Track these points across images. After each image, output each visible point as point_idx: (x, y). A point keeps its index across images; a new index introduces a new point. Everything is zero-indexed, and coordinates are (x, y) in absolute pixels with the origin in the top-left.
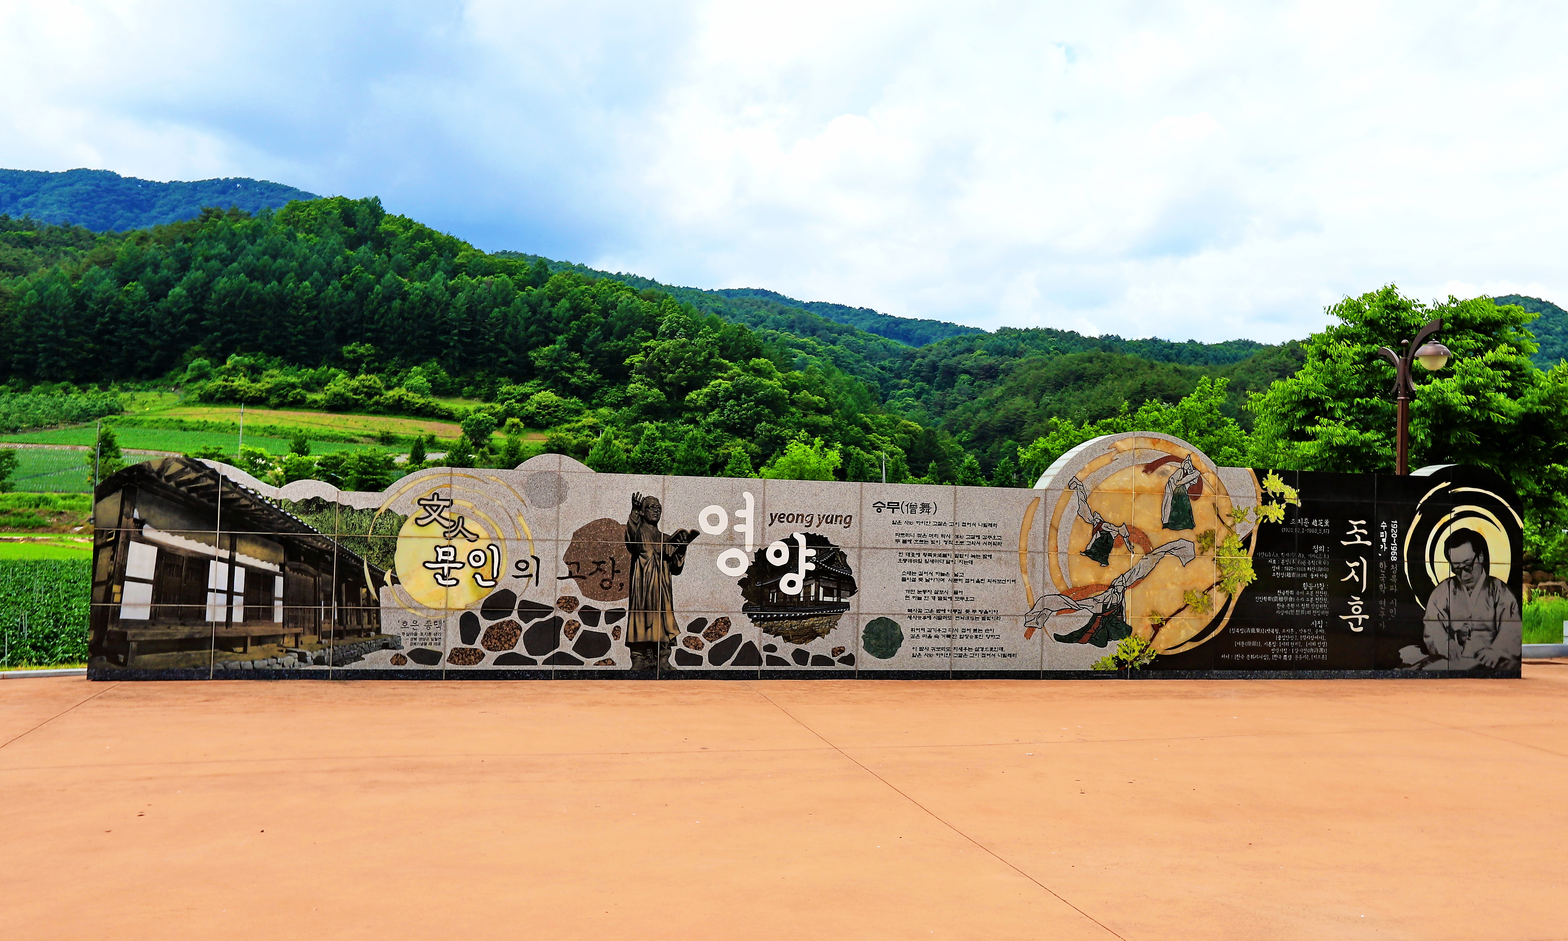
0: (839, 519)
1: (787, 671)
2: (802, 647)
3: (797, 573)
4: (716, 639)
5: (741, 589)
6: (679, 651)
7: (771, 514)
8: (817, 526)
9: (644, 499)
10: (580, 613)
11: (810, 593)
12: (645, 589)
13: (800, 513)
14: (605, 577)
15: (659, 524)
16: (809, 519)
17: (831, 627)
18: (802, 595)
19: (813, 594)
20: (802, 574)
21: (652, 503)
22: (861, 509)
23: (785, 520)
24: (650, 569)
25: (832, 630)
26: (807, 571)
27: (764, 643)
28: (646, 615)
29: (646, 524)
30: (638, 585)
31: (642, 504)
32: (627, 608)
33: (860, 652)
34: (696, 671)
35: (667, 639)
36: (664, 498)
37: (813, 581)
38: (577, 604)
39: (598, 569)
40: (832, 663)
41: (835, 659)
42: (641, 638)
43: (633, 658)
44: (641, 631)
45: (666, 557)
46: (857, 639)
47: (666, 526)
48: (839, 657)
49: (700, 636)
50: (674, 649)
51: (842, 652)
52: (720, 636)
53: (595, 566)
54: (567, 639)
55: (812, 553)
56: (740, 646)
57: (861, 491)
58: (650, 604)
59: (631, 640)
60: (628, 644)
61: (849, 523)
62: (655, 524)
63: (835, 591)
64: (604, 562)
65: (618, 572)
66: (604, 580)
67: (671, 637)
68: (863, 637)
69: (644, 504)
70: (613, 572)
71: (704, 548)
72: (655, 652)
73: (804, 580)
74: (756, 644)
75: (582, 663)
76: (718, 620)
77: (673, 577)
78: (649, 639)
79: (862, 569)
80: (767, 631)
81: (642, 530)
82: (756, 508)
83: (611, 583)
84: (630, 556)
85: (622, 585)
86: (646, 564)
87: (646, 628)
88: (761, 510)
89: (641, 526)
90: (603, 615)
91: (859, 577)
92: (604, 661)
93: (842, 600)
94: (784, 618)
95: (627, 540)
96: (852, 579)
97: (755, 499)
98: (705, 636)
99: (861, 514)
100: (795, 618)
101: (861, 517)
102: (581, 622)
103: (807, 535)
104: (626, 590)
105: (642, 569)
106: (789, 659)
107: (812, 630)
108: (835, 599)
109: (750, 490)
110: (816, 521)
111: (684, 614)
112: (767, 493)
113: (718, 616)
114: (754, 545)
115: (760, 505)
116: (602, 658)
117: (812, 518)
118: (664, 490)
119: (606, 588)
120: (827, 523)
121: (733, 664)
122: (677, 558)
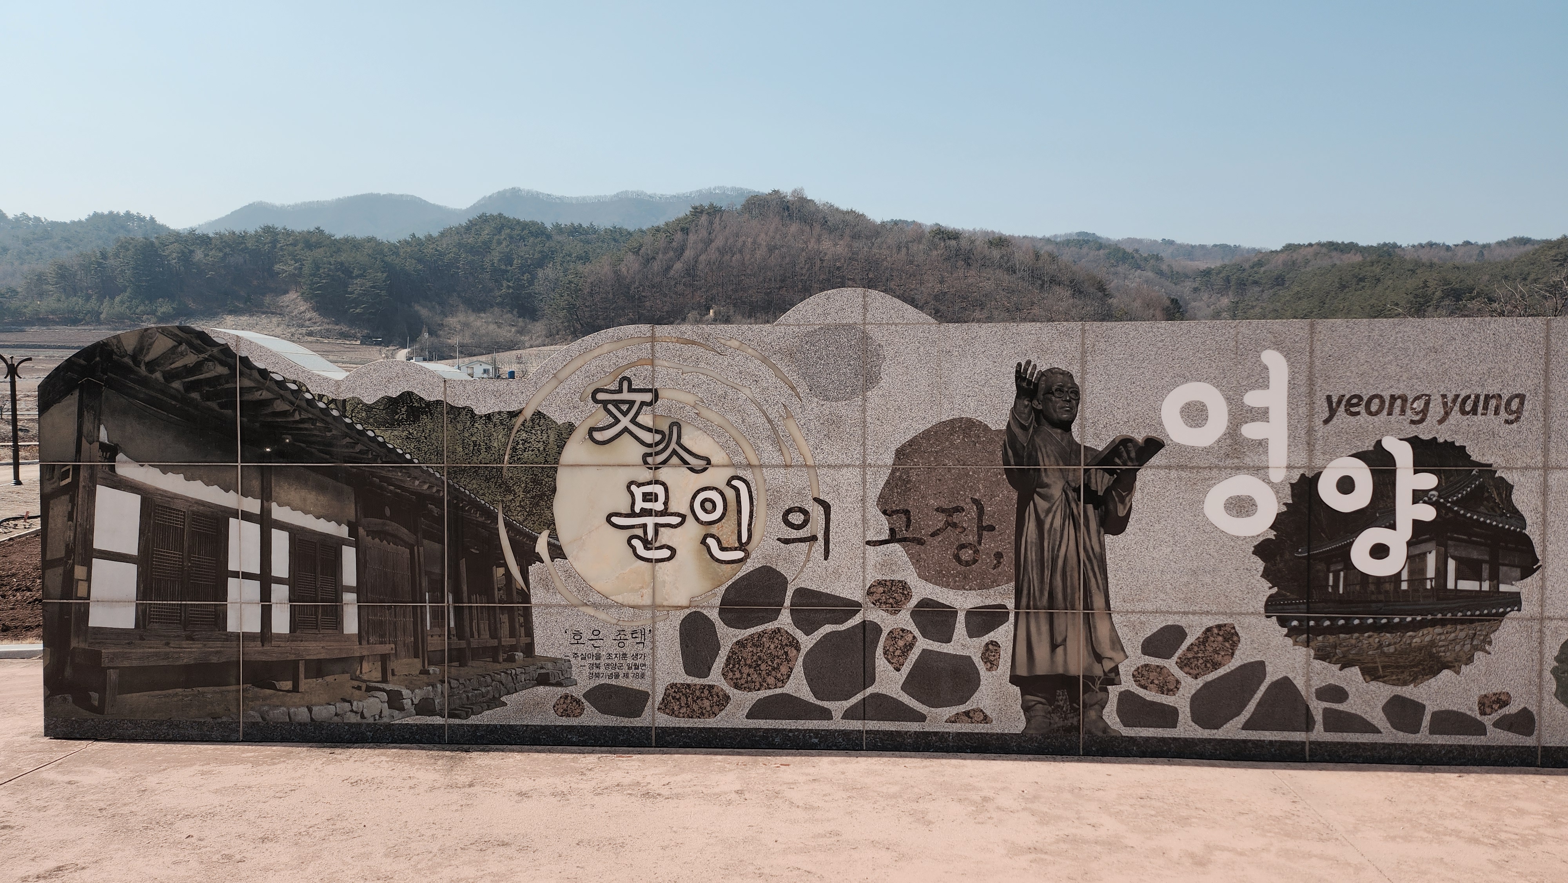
0: (1493, 403)
1: (1374, 746)
2: (1409, 691)
3: (1393, 527)
4: (1207, 671)
5: (1260, 565)
6: (1126, 698)
7: (1329, 398)
8: (1440, 422)
9: (1042, 374)
10: (914, 614)
11: (1423, 570)
12: (1048, 564)
13: (1397, 392)
14: (963, 540)
15: (1075, 428)
16: (1419, 405)
17: (1476, 648)
18: (1405, 576)
19: (1431, 572)
20: (1404, 531)
21: (1059, 380)
22: (1547, 379)
23: (1361, 409)
24: (1057, 523)
25: (1479, 655)
26: (1417, 524)
27: (1318, 683)
28: (1051, 617)
29: (1047, 428)
30: (1032, 556)
31: (1036, 385)
32: (1010, 604)
33: (1546, 704)
34: (1163, 740)
35: (1098, 671)
36: (1084, 372)
37: (1431, 545)
38: (908, 596)
39: (948, 524)
40: (1481, 730)
41: (1487, 721)
42: (1042, 667)
43: (1026, 708)
44: (1042, 651)
45: (1092, 497)
46: (1540, 675)
47: (1090, 431)
48: (1496, 716)
49: (1171, 664)
50: (1114, 691)
51: (1505, 704)
52: (1216, 666)
53: (942, 517)
54: (891, 668)
55: (1428, 481)
56: (1263, 688)
57: (1547, 337)
58: (1060, 596)
59: (1022, 671)
60: (1015, 679)
61: (1519, 411)
62: (1066, 426)
63: (1486, 569)
64: (958, 509)
65: (991, 528)
66: (962, 546)
67: (1108, 665)
68: (1554, 671)
69: (1042, 385)
70: (981, 528)
71: (1174, 474)
72: (1074, 699)
73: (1409, 544)
74: (1299, 683)
75: (922, 718)
76: (1209, 630)
77: (1108, 539)
78: (1060, 670)
79: (1551, 518)
80: (1323, 655)
81: (1038, 441)
82: (1292, 385)
83: (976, 552)
84: (1015, 495)
85: (999, 556)
86: (1048, 511)
87: (1054, 647)
88: (1304, 389)
89: (1035, 431)
90: (961, 618)
91: (1544, 534)
92: (967, 714)
93: (1503, 588)
94: (1362, 628)
95: (1006, 462)
96: (1527, 542)
97: (1291, 365)
98: (1183, 664)
99: (1547, 390)
100: (1390, 628)
101: (1547, 398)
102: (917, 633)
103: (1414, 442)
104: (1008, 566)
105: (1040, 523)
106: (1378, 718)
107: (1431, 656)
108: (1486, 586)
109: (1278, 345)
110: (1436, 409)
111: (1133, 618)
112: (1318, 353)
113: (1210, 622)
114: (1289, 467)
115: (1302, 379)
116: (962, 708)
117: (1427, 404)
118: (1084, 353)
119: (967, 564)
120: (1463, 412)
121: (1246, 727)
122: (1117, 499)
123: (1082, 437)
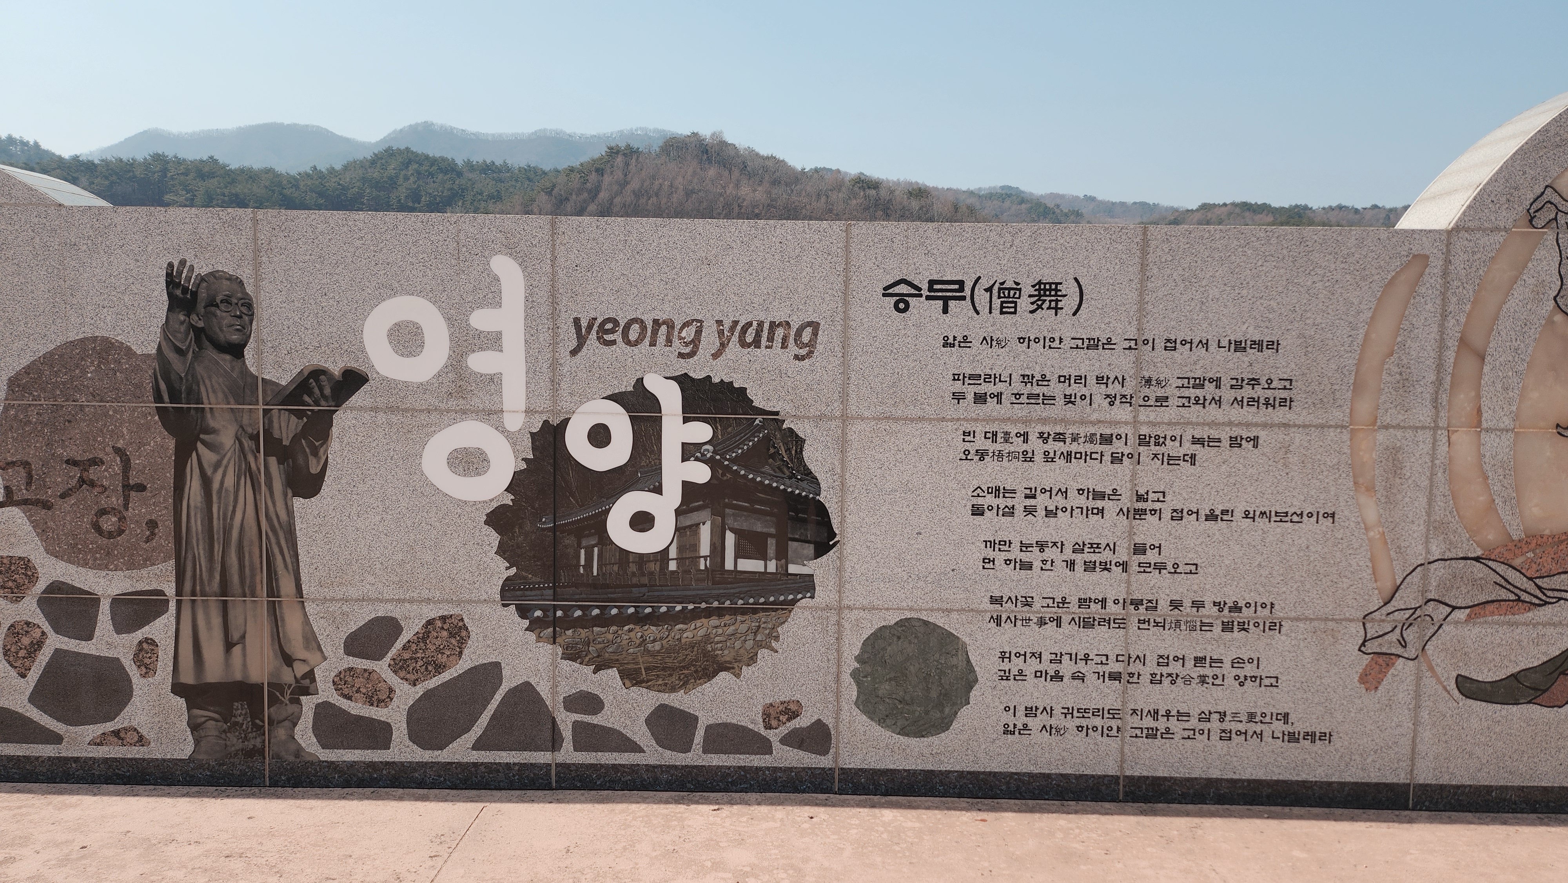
0: (780, 332)
1: (634, 768)
2: (678, 700)
3: (658, 490)
4: (428, 675)
5: (494, 538)
6: (324, 711)
7: (577, 321)
8: (715, 356)
9: (202, 279)
10: (42, 602)
11: (695, 547)
12: (218, 536)
13: (662, 317)
14: (104, 503)
15: (249, 353)
16: (689, 333)
17: (760, 645)
18: (673, 553)
19: (705, 549)
20: (672, 495)
21: (225, 288)
22: (846, 303)
23: (617, 336)
24: (230, 481)
25: (763, 653)
26: (686, 485)
27: (566, 689)
28: (225, 608)
29: (211, 353)
30: (197, 525)
31: (195, 294)
32: (170, 589)
33: (845, 716)
34: (372, 765)
35: (287, 676)
36: (258, 278)
37: (705, 514)
38: (33, 578)
39: (82, 481)
40: (765, 747)
41: (775, 736)
42: (214, 672)
43: (194, 727)
44: (213, 651)
45: (274, 446)
46: (838, 679)
47: (269, 358)
48: (783, 730)
49: (382, 668)
51: (795, 715)
52: (440, 668)
53: (76, 472)
54: (13, 673)
55: (701, 432)
56: (498, 697)
57: (847, 248)
58: (235, 579)
59: (188, 678)
60: (178, 689)
61: (811, 344)
62: (237, 351)
63: (772, 543)
64: (96, 462)
65: (141, 488)
66: (103, 512)
67: (300, 669)
68: (855, 674)
69: (203, 294)
70: (127, 487)
71: (381, 418)
72: (256, 712)
73: (678, 512)
74: (544, 690)
75: (57, 739)
76: (430, 622)
77: (298, 503)
78: (238, 677)
79: (850, 481)
80: (573, 654)
81: (200, 370)
82: (530, 301)
83: (122, 519)
84: (171, 443)
85: (152, 524)
86: (217, 466)
87: (229, 646)
88: (545, 309)
89: (196, 356)
90: (105, 607)
91: (842, 501)
92: (116, 733)
93: (793, 569)
94: (622, 620)
95: (158, 398)
96: (822, 511)
97: (528, 276)
98: (398, 666)
99: (846, 318)
100: (654, 619)
101: (846, 328)
102: (46, 627)
103: (683, 381)
104: (165, 539)
105: (206, 482)
106: (641, 734)
107: (705, 654)
108: (772, 567)
109: (511, 250)
110: (710, 340)
111: (333, 607)
112: (561, 260)
113: (432, 612)
114: (529, 412)
115: (542, 295)
116: (109, 726)
117: (699, 332)
118: (257, 251)
119: (110, 535)
120: (743, 344)
121: (477, 746)
122: (307, 450)
123: (260, 366)
